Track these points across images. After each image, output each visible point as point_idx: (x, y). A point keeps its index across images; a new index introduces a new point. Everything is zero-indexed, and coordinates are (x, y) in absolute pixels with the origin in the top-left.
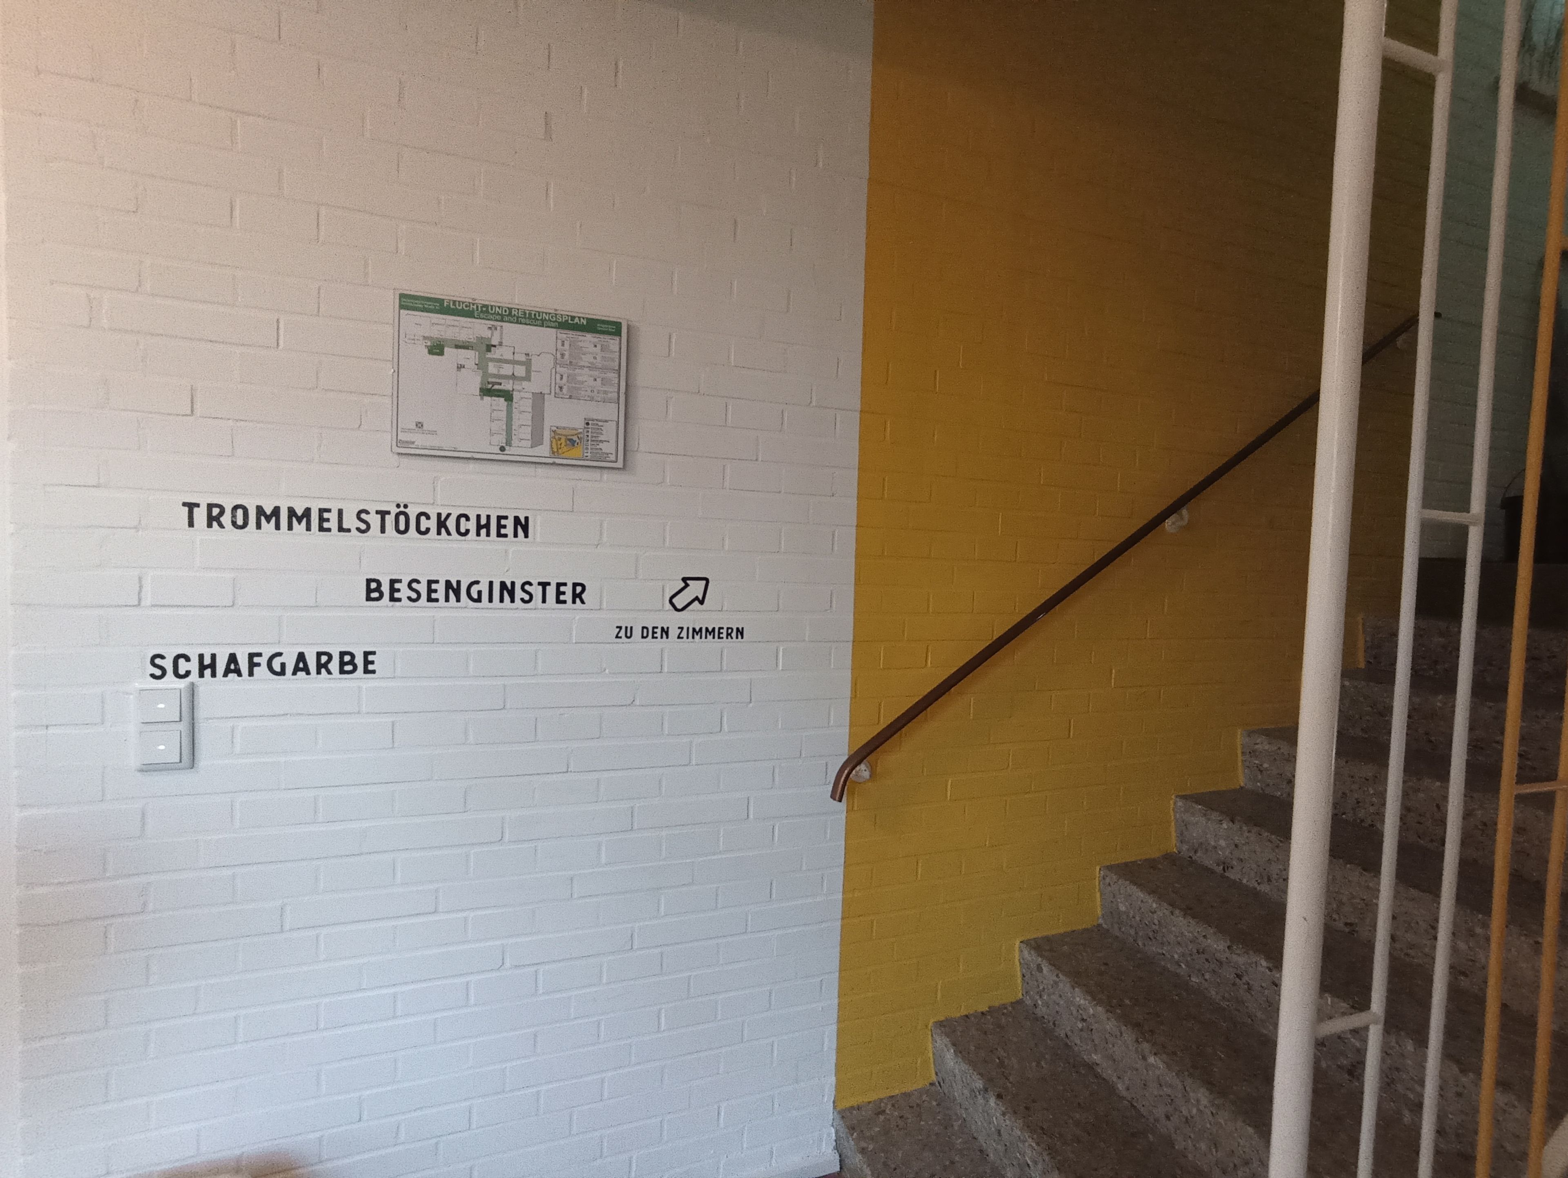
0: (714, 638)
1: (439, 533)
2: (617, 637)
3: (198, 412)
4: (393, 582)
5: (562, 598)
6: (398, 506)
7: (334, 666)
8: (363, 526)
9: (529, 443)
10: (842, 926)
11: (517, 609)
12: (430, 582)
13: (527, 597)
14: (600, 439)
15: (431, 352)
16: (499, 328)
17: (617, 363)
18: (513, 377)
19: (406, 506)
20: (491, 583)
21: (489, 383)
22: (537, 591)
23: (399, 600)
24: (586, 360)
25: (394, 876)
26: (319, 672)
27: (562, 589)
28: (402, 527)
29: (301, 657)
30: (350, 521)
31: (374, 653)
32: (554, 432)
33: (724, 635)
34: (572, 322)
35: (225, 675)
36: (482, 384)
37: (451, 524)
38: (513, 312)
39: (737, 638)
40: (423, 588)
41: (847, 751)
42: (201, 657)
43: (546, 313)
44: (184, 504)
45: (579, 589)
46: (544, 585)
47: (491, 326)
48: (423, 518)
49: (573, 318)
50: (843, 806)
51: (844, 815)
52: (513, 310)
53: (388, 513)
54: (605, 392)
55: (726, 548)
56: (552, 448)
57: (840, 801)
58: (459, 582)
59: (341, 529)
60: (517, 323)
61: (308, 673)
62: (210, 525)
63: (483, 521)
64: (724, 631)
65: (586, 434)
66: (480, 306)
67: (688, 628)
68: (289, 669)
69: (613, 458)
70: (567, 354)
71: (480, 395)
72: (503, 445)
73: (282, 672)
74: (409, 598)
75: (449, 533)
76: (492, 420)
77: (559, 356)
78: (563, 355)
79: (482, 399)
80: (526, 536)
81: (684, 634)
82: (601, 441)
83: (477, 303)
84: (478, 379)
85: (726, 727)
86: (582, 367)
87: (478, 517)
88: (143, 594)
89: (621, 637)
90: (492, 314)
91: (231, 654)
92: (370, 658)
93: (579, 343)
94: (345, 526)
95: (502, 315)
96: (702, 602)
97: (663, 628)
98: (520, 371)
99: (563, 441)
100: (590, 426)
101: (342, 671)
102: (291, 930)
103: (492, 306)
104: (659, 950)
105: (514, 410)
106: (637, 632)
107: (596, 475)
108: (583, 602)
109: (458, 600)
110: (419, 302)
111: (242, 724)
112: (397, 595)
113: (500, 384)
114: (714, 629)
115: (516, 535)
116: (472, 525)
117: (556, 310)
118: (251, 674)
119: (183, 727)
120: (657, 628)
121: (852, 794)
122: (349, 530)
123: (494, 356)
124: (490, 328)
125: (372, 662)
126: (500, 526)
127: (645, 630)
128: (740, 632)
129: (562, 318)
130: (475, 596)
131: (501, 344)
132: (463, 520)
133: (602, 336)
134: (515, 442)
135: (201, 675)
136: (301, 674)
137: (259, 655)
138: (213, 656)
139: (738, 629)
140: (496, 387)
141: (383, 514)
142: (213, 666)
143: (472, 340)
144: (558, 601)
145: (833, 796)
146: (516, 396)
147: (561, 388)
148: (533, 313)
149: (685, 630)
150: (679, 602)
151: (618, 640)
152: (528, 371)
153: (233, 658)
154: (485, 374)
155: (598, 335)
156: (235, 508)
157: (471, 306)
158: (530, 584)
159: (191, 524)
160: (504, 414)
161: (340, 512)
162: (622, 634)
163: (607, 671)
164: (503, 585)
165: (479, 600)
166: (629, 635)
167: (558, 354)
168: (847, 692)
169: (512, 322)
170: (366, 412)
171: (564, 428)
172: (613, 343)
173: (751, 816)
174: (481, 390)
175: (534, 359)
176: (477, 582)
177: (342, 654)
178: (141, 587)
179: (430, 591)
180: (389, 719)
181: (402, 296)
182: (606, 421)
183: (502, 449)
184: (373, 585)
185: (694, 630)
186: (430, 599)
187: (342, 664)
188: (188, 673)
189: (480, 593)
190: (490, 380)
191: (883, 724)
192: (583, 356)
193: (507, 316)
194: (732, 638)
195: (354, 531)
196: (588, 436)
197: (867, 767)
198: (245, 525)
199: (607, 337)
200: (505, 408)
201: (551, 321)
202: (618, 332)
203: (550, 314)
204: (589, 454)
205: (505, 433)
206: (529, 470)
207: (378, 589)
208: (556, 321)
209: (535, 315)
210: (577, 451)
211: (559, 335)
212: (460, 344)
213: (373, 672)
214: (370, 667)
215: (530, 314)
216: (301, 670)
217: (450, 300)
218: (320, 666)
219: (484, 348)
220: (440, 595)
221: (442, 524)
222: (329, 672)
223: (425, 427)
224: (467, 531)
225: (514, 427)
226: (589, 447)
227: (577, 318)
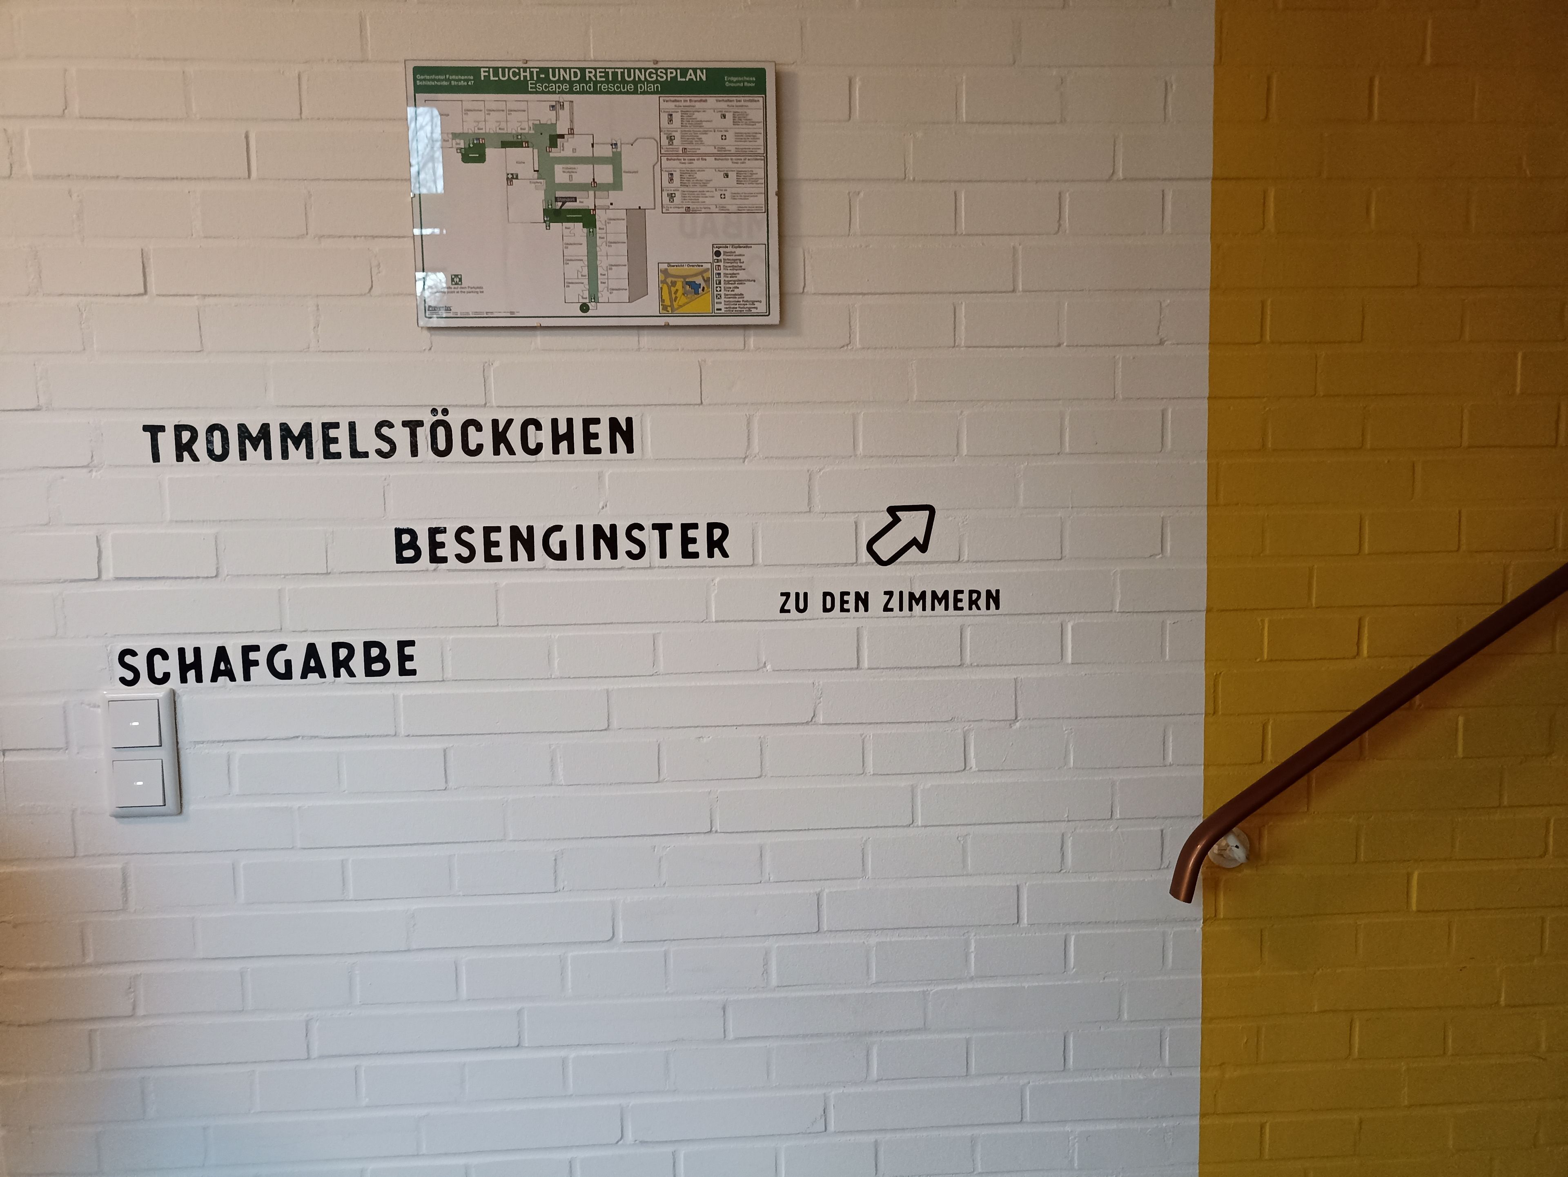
0: (947, 608)
1: (497, 452)
2: (783, 610)
3: (153, 288)
4: (433, 532)
5: (691, 548)
6: (434, 411)
7: (358, 663)
8: (386, 448)
9: (625, 296)
10: (1202, 1127)
11: (622, 568)
12: (488, 531)
13: (636, 550)
14: (739, 277)
15: (466, 159)
16: (566, 105)
17: (761, 142)
18: (594, 185)
19: (445, 412)
20: (579, 529)
21: (556, 199)
22: (650, 538)
23: (444, 560)
24: (710, 141)
25: (457, 989)
26: (337, 674)
27: (691, 533)
28: (442, 445)
29: (312, 651)
30: (367, 441)
31: (412, 643)
32: (665, 272)
33: (965, 604)
34: (682, 80)
35: (214, 679)
36: (546, 201)
37: (514, 436)
38: (587, 75)
39: (988, 608)
40: (477, 540)
41: (1201, 811)
42: (182, 652)
43: (640, 69)
44: (146, 428)
45: (717, 533)
46: (662, 528)
47: (554, 103)
48: (471, 429)
49: (684, 72)
50: (1195, 909)
51: (1199, 927)
52: (587, 70)
53: (420, 423)
54: (746, 196)
55: (965, 451)
56: (663, 301)
57: (1188, 899)
58: (530, 529)
59: (355, 453)
60: (595, 92)
61: (323, 675)
62: (180, 458)
63: (562, 429)
64: (965, 597)
65: (715, 272)
66: (535, 70)
67: (901, 593)
68: (297, 669)
69: (762, 308)
70: (677, 135)
71: (545, 222)
72: (585, 301)
73: (288, 675)
74: (459, 557)
75: (511, 452)
76: (566, 262)
77: (665, 141)
78: (671, 139)
79: (548, 227)
80: (630, 450)
81: (894, 603)
82: (741, 282)
83: (530, 68)
84: (541, 195)
85: (972, 762)
86: (703, 156)
87: (555, 422)
88: (103, 563)
89: (788, 611)
90: (555, 82)
91: (219, 648)
92: (408, 651)
93: (696, 115)
94: (360, 448)
95: (571, 83)
96: (923, 548)
97: (858, 594)
98: (605, 174)
99: (679, 285)
100: (722, 257)
101: (369, 673)
102: (322, 1057)
103: (554, 69)
104: (872, 1138)
105: (599, 241)
106: (815, 602)
107: (734, 340)
108: (725, 554)
109: (531, 558)
110: (443, 77)
111: (240, 751)
112: (440, 553)
113: (575, 199)
114: (946, 593)
115: (613, 449)
116: (545, 437)
117: (656, 62)
118: (247, 677)
119: (165, 754)
120: (848, 594)
121: (1213, 886)
122: (366, 455)
123: (563, 154)
124: (553, 106)
125: (411, 658)
126: (589, 436)
127: (829, 598)
128: (994, 598)
129: (666, 74)
130: (557, 550)
131: (571, 132)
132: (531, 428)
133: (734, 98)
134: (603, 296)
135: (184, 680)
136: (313, 677)
137: (256, 648)
138: (197, 651)
139: (989, 592)
140: (569, 205)
141: (413, 426)
142: (197, 665)
143: (526, 131)
144: (686, 554)
145: (1175, 891)
146: (600, 216)
147: (671, 196)
148: (619, 71)
149: (896, 597)
150: (885, 549)
151: (785, 615)
152: (618, 173)
153: (222, 654)
154: (551, 186)
155: (726, 97)
156: (211, 429)
157: (522, 74)
158: (640, 527)
159: (156, 458)
160: (583, 250)
161: (352, 426)
162: (791, 605)
163: (769, 667)
164: (598, 530)
165: (562, 556)
166: (801, 606)
167: (664, 137)
168: (1199, 703)
169: (587, 93)
170: (379, 265)
171: (681, 265)
172: (753, 107)
173: (1025, 921)
174: (546, 212)
175: (625, 151)
176: (558, 528)
177: (368, 645)
178: (100, 552)
179: (489, 544)
180: (438, 745)
181: (418, 71)
182: (747, 246)
183: (584, 308)
184: (406, 539)
185: (912, 595)
186: (489, 558)
187: (369, 661)
188: (166, 676)
189: (563, 544)
190: (559, 194)
191: (1272, 761)
192: (704, 137)
193: (579, 82)
194: (979, 608)
195: (373, 455)
196: (719, 274)
197: (1240, 841)
198: (224, 455)
199: (743, 98)
200: (584, 241)
201: (648, 82)
202: (760, 88)
203: (646, 69)
204: (722, 306)
205: (586, 282)
206: (629, 340)
207: (413, 544)
208: (657, 81)
209: (623, 73)
210: (703, 302)
211: (664, 105)
212: (511, 139)
213: (413, 672)
214: (409, 665)
215: (615, 74)
216: (313, 670)
217: (489, 68)
218: (340, 665)
219: (547, 143)
220: (504, 550)
221: (500, 438)
222: (351, 674)
223: (465, 283)
224: (539, 447)
225: (600, 271)
226: (722, 293)
227: (691, 71)
